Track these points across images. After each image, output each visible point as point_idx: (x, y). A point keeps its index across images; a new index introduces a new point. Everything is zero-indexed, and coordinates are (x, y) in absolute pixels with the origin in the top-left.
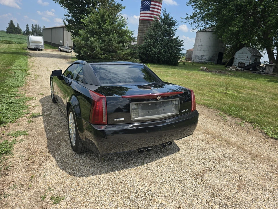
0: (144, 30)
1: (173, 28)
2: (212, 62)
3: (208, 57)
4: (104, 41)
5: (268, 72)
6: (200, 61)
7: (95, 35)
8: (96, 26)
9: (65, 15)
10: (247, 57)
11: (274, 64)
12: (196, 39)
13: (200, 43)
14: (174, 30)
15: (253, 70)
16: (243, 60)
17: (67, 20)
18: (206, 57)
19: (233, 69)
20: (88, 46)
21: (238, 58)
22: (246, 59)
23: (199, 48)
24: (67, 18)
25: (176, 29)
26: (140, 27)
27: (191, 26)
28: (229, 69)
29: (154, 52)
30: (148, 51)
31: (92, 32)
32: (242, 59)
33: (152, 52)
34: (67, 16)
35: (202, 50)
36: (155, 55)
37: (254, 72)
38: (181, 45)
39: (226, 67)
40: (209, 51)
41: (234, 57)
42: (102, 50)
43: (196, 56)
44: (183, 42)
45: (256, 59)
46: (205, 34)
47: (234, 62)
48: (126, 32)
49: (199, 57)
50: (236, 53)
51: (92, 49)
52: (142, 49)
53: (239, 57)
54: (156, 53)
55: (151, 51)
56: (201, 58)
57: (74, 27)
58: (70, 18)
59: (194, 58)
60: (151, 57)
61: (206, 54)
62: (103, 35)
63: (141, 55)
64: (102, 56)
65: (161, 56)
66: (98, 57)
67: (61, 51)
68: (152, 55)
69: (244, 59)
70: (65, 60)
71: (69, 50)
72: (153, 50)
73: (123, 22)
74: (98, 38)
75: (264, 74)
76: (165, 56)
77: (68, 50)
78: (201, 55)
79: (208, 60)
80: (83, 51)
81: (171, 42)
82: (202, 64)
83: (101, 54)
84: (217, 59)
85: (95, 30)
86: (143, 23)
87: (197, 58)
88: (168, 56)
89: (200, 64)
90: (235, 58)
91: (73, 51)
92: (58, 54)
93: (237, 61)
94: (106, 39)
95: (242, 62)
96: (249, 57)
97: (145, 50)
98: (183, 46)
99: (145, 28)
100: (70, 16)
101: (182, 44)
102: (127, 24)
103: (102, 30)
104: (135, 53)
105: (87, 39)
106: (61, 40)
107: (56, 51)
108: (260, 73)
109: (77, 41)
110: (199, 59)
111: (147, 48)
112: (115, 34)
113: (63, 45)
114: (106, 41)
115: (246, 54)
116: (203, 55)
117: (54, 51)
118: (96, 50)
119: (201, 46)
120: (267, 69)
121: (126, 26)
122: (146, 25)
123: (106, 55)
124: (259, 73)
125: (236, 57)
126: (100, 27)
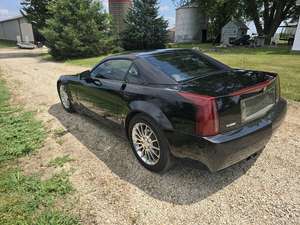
0: (116, 13)
1: (155, 7)
2: (198, 41)
3: (192, 36)
4: (81, 30)
5: (260, 45)
6: (184, 42)
7: (68, 24)
8: (68, 13)
9: (22, 4)
10: (235, 32)
11: (264, 35)
12: (177, 17)
13: (181, 22)
14: (157, 9)
15: (243, 45)
16: (231, 35)
17: (25, 9)
18: (190, 37)
19: (224, 46)
20: (62, 38)
21: (225, 34)
22: (233, 34)
23: (182, 28)
24: (24, 7)
25: (158, 8)
26: (110, 9)
27: (174, 3)
28: (220, 47)
29: (140, 37)
30: (131, 36)
31: (64, 21)
32: (229, 34)
33: (137, 37)
34: (24, 4)
35: (185, 28)
36: (140, 40)
37: (246, 47)
38: (167, 27)
39: (214, 44)
40: (192, 29)
41: (220, 34)
42: (82, 41)
43: (179, 37)
44: (168, 22)
45: (243, 33)
46: (185, 10)
47: (222, 39)
48: (105, 16)
49: (183, 37)
50: (223, 28)
51: (69, 42)
52: (125, 35)
53: (227, 33)
54: (141, 38)
55: (135, 36)
56: (185, 39)
57: (35, 17)
58: (29, 6)
59: (177, 39)
60: (136, 42)
61: (189, 33)
62: (79, 23)
63: (125, 42)
64: (82, 48)
65: (147, 40)
66: (78, 50)
67: (21, 48)
68: (137, 40)
69: (232, 33)
70: (32, 59)
71: (32, 46)
72: (138, 35)
73: (98, 4)
74: (73, 27)
75: (257, 47)
76: (151, 40)
77: (29, 46)
78: (185, 35)
79: (192, 40)
80: (58, 44)
81: (156, 23)
82: (187, 44)
83: (81, 46)
84: (202, 37)
85: (68, 17)
86: (113, 5)
87: (181, 39)
88: (155, 39)
89: (185, 44)
90: (222, 34)
91: (35, 47)
92: (19, 52)
93: (224, 36)
94: (83, 27)
95: (232, 37)
96: (237, 31)
97: (128, 36)
98: (168, 27)
99: (117, 11)
100: (28, 4)
101: (168, 24)
102: (103, 7)
103: (77, 16)
104: (118, 40)
105: (60, 30)
106: (18, 35)
107: (15, 49)
108: (253, 47)
109: (49, 33)
110: (183, 40)
111: (131, 33)
112: (93, 20)
113: (22, 41)
114: (83, 29)
115: (233, 28)
116: (186, 34)
117: (12, 49)
118: (74, 42)
119: (183, 25)
120: (259, 42)
121: (103, 10)
122: (117, 6)
123: (87, 47)
124: (251, 47)
125: (222, 32)
126: (74, 13)
